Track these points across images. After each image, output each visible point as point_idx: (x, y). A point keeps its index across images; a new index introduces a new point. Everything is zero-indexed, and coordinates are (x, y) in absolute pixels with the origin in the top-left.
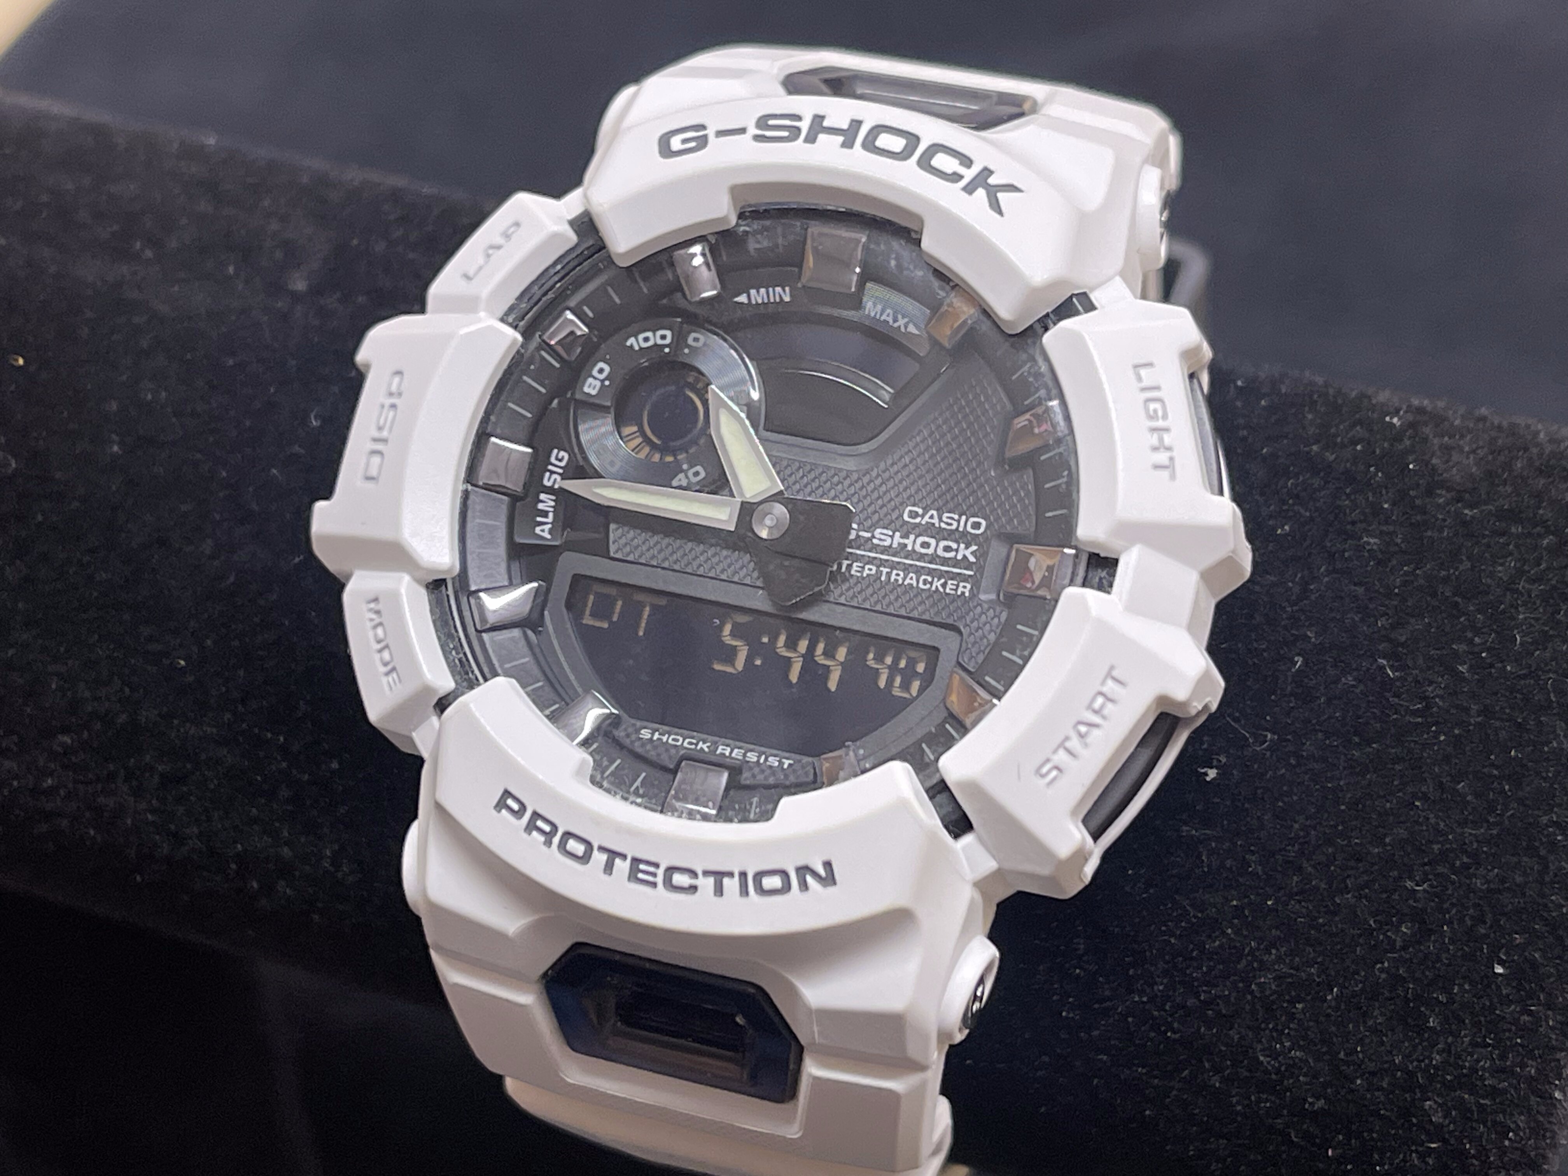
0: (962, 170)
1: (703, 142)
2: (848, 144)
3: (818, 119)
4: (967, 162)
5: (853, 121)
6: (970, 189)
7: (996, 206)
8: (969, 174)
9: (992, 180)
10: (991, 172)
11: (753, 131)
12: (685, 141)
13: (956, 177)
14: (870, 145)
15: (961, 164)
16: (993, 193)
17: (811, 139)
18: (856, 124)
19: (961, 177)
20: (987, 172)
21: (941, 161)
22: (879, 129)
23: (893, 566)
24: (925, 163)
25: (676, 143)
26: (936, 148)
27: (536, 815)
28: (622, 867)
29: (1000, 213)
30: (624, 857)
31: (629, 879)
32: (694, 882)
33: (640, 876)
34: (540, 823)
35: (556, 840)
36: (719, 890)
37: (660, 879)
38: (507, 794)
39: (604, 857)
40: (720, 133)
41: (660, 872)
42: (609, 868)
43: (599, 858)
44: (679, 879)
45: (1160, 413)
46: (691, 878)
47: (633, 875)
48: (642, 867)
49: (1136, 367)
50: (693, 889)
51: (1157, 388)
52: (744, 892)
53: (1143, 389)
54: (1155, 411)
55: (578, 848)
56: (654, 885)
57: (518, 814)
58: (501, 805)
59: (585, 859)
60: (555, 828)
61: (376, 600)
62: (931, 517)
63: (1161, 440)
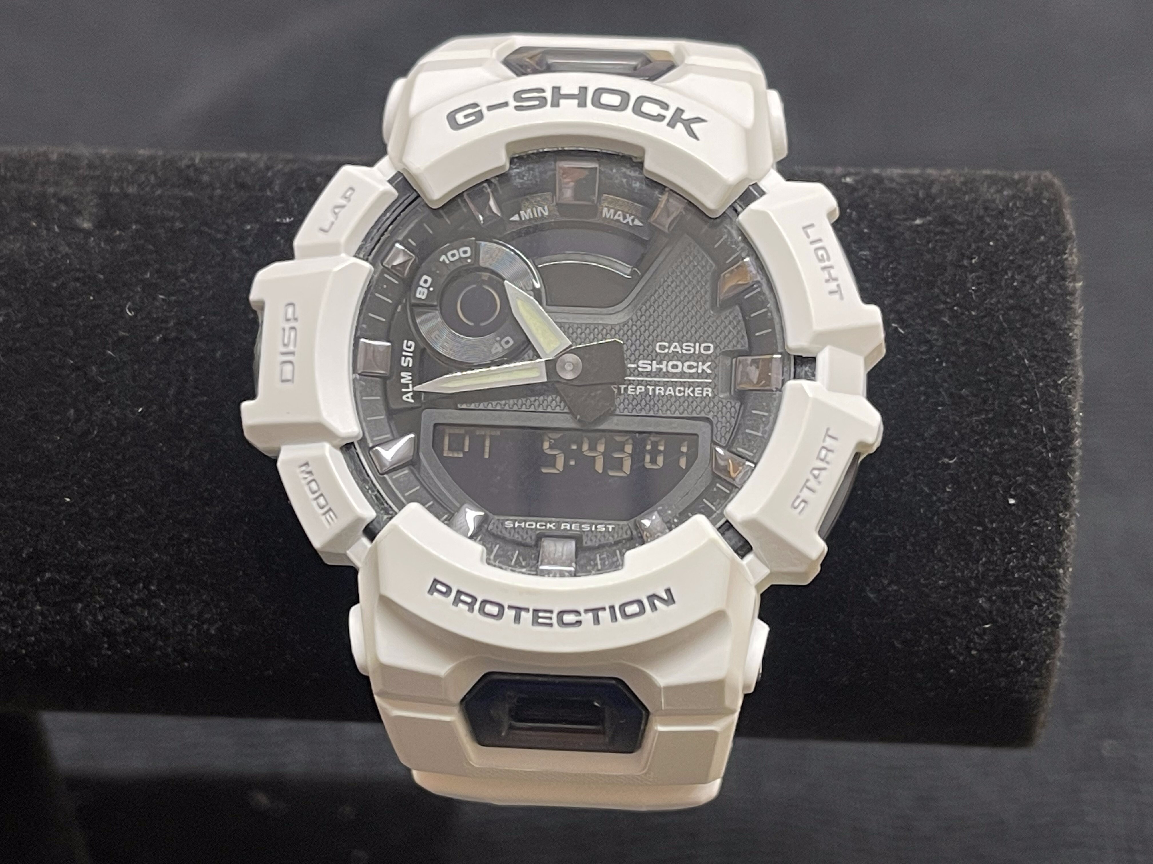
0: (663, 112)
1: (480, 116)
2: (582, 104)
3: (556, 90)
4: (665, 106)
5: (580, 88)
6: (672, 124)
7: (692, 134)
8: (669, 114)
9: (685, 116)
10: (683, 111)
11: (513, 103)
12: (466, 117)
13: (660, 118)
14: (597, 103)
15: (662, 108)
16: (688, 124)
17: (555, 104)
18: (584, 90)
19: (664, 117)
20: (679, 111)
21: (648, 108)
22: (599, 91)
23: (656, 384)
24: (637, 111)
25: (460, 118)
26: (642, 99)
27: (459, 592)
28: (526, 617)
29: (696, 138)
30: (527, 610)
31: (533, 624)
32: (578, 618)
33: (540, 620)
34: (463, 598)
35: (477, 606)
36: (597, 620)
37: (555, 621)
38: (436, 581)
39: (513, 612)
40: (490, 108)
41: (554, 616)
42: (517, 619)
43: (510, 614)
44: (568, 618)
45: (825, 257)
46: (576, 616)
47: (535, 622)
48: (541, 614)
49: (804, 228)
50: (579, 623)
51: (820, 240)
52: (614, 618)
53: (812, 243)
54: (822, 256)
55: (493, 610)
56: (551, 625)
57: (446, 594)
58: (432, 589)
59: (500, 615)
60: (475, 599)
61: (306, 464)
62: (676, 347)
63: (830, 274)
